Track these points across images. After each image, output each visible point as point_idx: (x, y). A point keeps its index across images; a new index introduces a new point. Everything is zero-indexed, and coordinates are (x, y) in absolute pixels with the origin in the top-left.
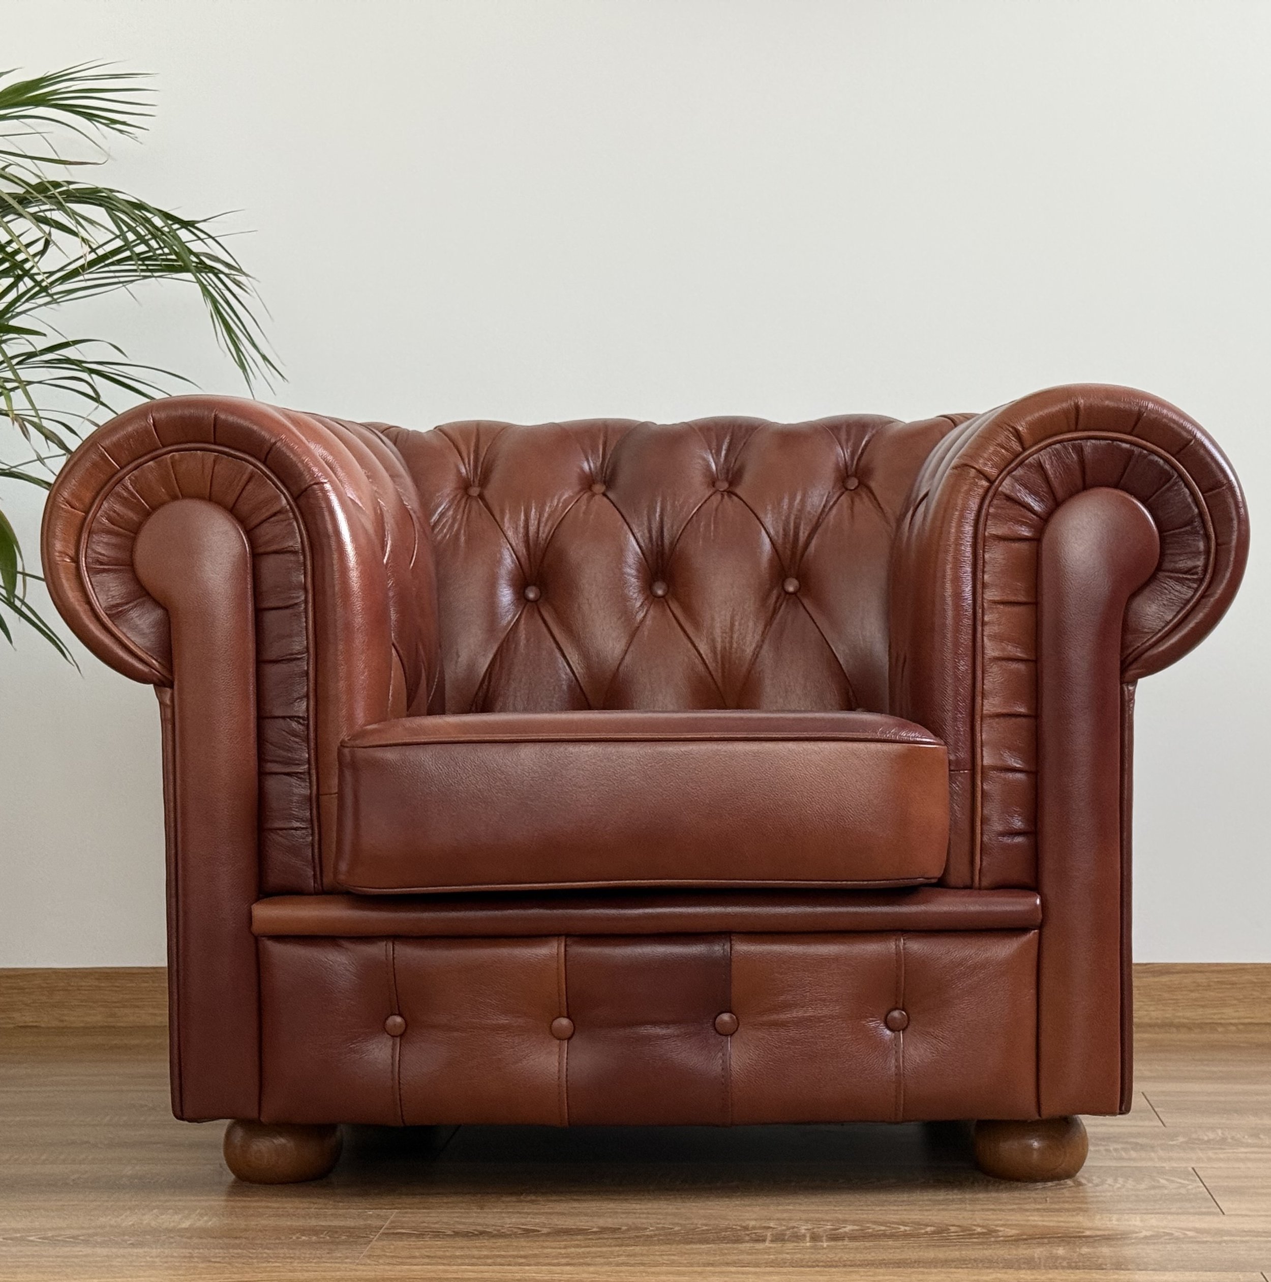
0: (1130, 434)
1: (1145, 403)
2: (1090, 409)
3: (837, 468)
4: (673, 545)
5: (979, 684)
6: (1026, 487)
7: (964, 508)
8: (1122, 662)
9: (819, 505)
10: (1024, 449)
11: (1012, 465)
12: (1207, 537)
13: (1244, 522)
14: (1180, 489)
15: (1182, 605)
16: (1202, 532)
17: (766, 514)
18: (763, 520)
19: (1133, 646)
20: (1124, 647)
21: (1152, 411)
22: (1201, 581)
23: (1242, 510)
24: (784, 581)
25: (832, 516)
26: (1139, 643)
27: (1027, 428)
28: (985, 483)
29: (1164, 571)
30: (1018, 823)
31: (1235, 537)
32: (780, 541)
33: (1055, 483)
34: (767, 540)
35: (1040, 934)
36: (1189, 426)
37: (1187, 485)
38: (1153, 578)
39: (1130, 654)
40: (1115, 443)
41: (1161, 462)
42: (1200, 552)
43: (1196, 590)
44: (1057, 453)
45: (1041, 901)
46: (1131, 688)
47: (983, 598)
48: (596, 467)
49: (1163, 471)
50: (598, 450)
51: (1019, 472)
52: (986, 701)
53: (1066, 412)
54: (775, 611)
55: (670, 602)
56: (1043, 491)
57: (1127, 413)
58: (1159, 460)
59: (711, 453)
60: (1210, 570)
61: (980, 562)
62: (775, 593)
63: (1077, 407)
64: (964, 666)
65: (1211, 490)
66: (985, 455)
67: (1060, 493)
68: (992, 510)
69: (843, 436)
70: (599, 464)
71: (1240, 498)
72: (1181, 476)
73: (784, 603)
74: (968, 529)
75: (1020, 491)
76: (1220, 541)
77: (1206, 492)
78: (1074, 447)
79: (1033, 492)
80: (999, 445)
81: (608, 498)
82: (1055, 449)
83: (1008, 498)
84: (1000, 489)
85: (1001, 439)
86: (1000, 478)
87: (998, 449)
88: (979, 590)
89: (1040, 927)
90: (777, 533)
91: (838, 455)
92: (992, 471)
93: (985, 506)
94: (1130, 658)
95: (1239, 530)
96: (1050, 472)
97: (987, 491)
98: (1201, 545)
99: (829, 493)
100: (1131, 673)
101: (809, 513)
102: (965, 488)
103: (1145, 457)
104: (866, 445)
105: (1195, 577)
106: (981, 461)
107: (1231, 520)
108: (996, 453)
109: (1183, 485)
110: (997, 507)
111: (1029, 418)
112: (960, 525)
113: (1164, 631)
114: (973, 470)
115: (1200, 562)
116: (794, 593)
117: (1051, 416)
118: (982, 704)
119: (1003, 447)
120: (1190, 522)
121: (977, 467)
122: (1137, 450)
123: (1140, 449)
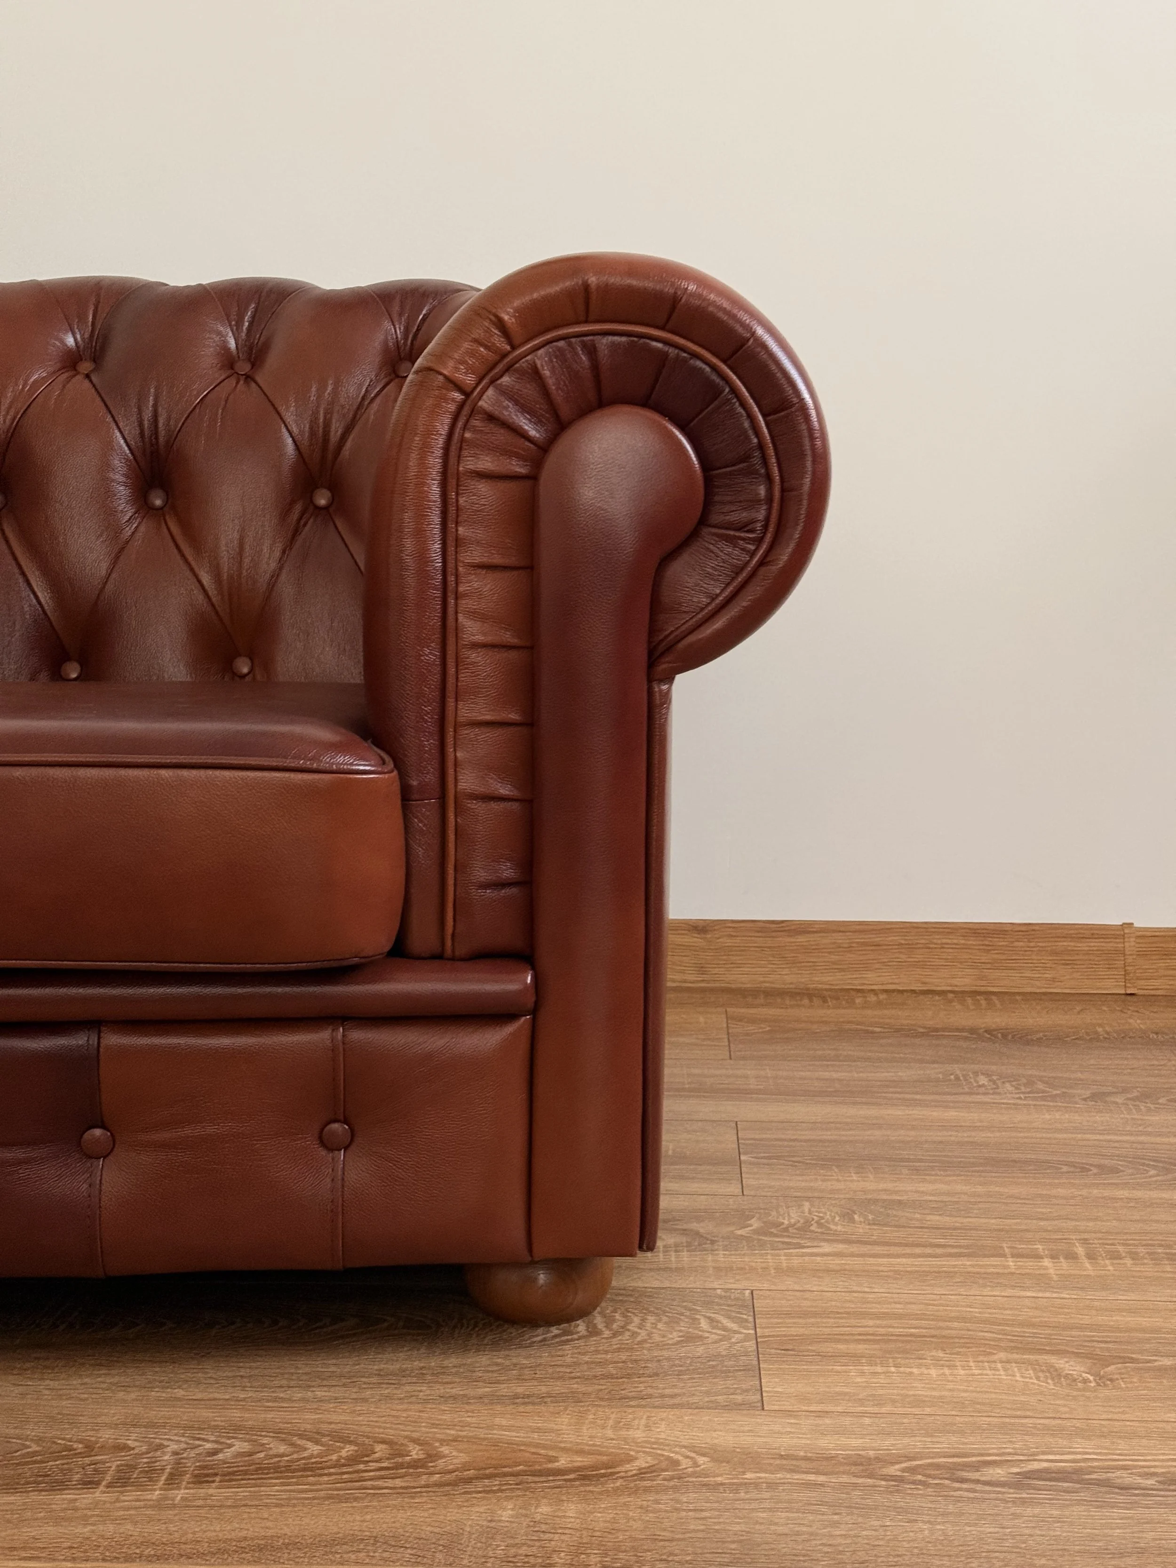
0: (662, 328)
1: (684, 284)
2: (606, 290)
3: (386, 350)
4: (169, 445)
5: (451, 680)
6: (516, 403)
7: (429, 432)
8: (651, 652)
9: (358, 396)
10: (514, 348)
11: (496, 370)
12: (769, 478)
13: (821, 460)
14: (733, 409)
15: (733, 575)
16: (763, 471)
17: (288, 408)
18: (283, 414)
19: (666, 630)
20: (653, 630)
21: (692, 295)
22: (759, 541)
23: (818, 443)
24: (312, 492)
25: (372, 412)
26: (672, 626)
27: (515, 316)
28: (458, 396)
29: (710, 526)
30: (508, 872)
31: (807, 481)
32: (306, 442)
33: (558, 397)
34: (289, 441)
35: (534, 1020)
36: (745, 318)
37: (743, 405)
38: (694, 535)
39: (662, 640)
40: (642, 341)
41: (708, 369)
42: (760, 500)
43: (753, 554)
44: (560, 354)
45: (535, 978)
46: (665, 687)
47: (456, 560)
48: (83, 339)
49: (711, 384)
50: (87, 317)
51: (506, 380)
52: (461, 704)
53: (569, 294)
54: (296, 532)
55: (167, 517)
56: (541, 409)
57: (658, 297)
58: (704, 366)
59: (230, 325)
60: (771, 529)
61: (452, 509)
62: (298, 508)
63: (586, 287)
64: (431, 654)
65: (776, 412)
66: (456, 356)
67: (565, 411)
68: (467, 435)
69: (396, 308)
70: (87, 336)
71: (816, 424)
72: (734, 391)
73: (311, 520)
74: (435, 461)
75: (506, 408)
76: (786, 485)
77: (769, 415)
78: (584, 345)
79: (524, 408)
80: (476, 341)
81: (91, 381)
82: (557, 347)
83: (491, 418)
84: (481, 403)
85: (478, 333)
86: (478, 389)
87: (475, 346)
88: (451, 549)
89: (535, 1012)
90: (302, 432)
91: (387, 332)
92: (469, 380)
93: (458, 430)
94: (661, 648)
95: (814, 473)
96: (551, 382)
97: (461, 406)
98: (762, 491)
99: (371, 381)
100: (663, 667)
101: (343, 407)
102: (429, 402)
103: (685, 361)
104: (424, 319)
105: (751, 536)
106: (451, 364)
107: (803, 455)
108: (472, 353)
109: (737, 404)
110: (475, 431)
111: (517, 303)
112: (422, 458)
113: (706, 611)
114: (441, 378)
115: (761, 515)
116: (326, 508)
117: (549, 301)
118: (456, 708)
119: (482, 345)
120: (746, 458)
121: (445, 372)
122: (672, 352)
123: (677, 351)
